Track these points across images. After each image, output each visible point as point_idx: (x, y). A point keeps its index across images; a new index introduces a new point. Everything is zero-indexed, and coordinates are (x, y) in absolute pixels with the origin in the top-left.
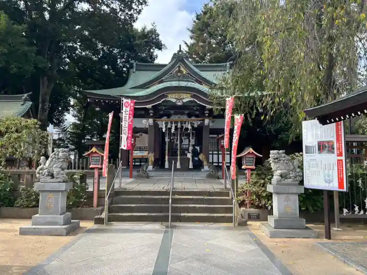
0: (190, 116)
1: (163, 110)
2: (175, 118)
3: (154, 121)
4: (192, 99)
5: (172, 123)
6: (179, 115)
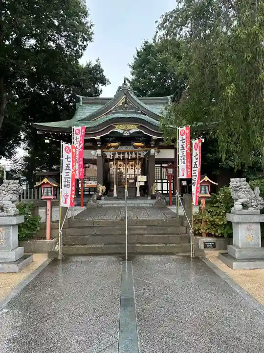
2: (122, 148)
3: (102, 152)
4: (139, 130)
5: (119, 153)
6: (126, 146)
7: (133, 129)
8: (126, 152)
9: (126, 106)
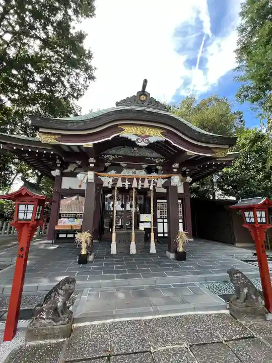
1: (111, 161)
4: (163, 139)
5: (124, 180)
6: (134, 170)
7: (156, 136)
8: (135, 179)
9: (143, 98)
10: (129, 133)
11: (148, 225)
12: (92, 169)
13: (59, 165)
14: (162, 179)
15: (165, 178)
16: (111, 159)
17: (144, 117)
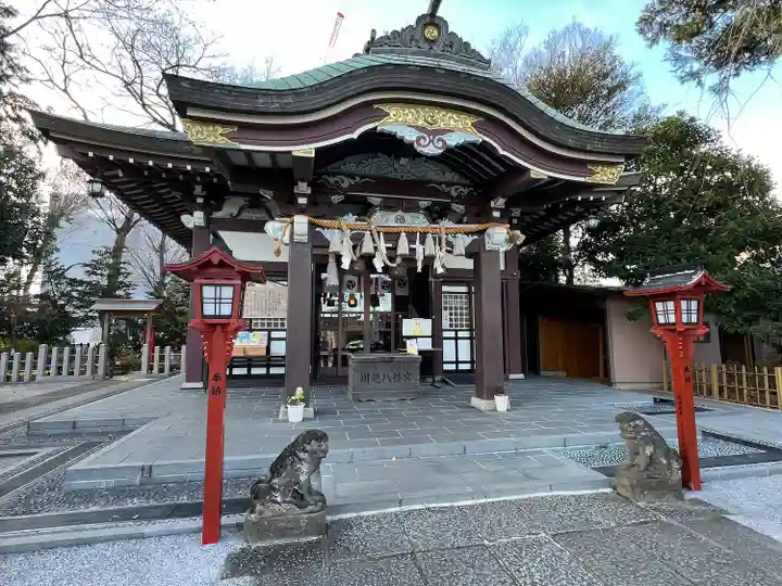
0: (436, 214)
1: (344, 192)
2: (383, 219)
3: (312, 225)
4: (479, 138)
6: (400, 213)
7: (460, 130)
8: (403, 234)
9: (431, 33)
10: (401, 122)
11: (427, 345)
12: (302, 211)
13: (200, 200)
14: (465, 236)
15: (472, 233)
16: (345, 185)
17: (435, 83)
